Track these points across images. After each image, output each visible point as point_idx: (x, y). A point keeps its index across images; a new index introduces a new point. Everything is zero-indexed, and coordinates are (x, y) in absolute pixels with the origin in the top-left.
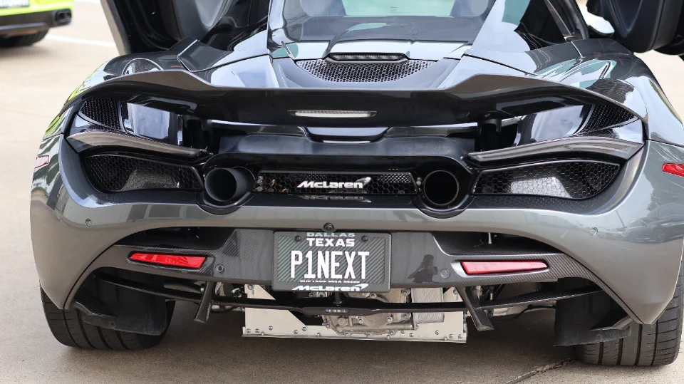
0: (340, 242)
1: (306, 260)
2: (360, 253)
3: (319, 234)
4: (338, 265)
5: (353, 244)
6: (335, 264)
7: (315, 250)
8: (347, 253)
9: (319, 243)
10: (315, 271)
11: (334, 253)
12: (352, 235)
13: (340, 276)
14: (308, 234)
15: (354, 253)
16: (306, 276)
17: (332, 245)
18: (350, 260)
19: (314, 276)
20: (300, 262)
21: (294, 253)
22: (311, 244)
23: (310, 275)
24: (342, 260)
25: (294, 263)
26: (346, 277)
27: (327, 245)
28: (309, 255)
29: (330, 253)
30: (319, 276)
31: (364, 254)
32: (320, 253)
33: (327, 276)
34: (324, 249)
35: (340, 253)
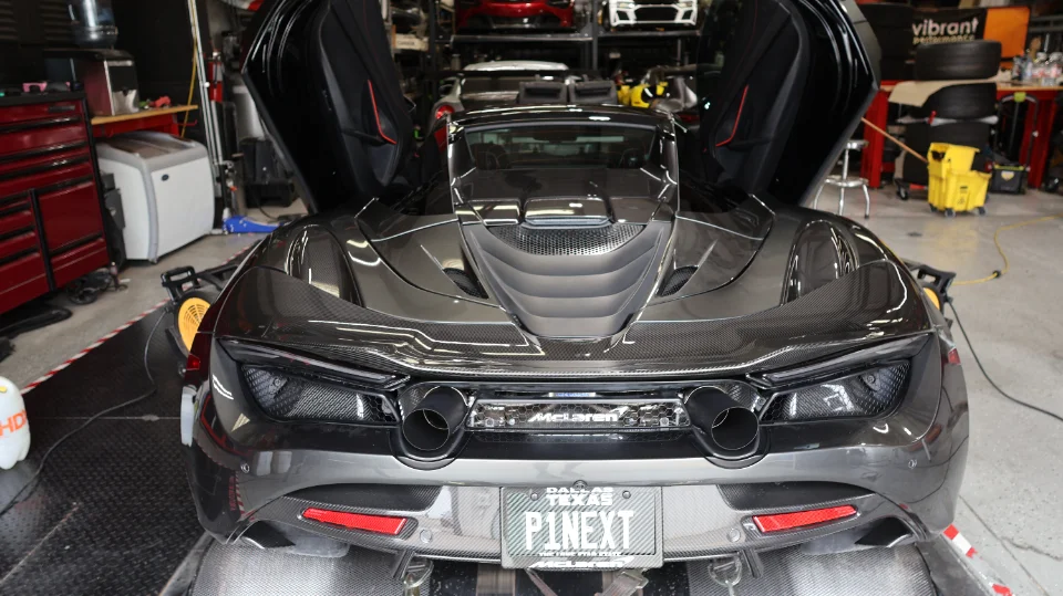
0: (593, 500)
1: (546, 526)
2: (620, 514)
3: (564, 489)
4: (591, 530)
5: (610, 503)
6: (587, 529)
7: (558, 509)
8: (603, 514)
9: (564, 501)
10: (559, 539)
11: (585, 515)
12: (610, 489)
13: (594, 546)
14: (549, 490)
15: (612, 514)
16: (547, 547)
17: (582, 504)
18: (607, 522)
19: (558, 547)
20: (538, 527)
21: (529, 515)
22: (552, 504)
23: (552, 545)
24: (595, 522)
25: (530, 529)
26: (603, 546)
27: (574, 504)
28: (551, 517)
29: (580, 515)
30: (566, 546)
31: (626, 515)
32: (565, 514)
33: (576, 546)
34: (572, 509)
35: (593, 514)
